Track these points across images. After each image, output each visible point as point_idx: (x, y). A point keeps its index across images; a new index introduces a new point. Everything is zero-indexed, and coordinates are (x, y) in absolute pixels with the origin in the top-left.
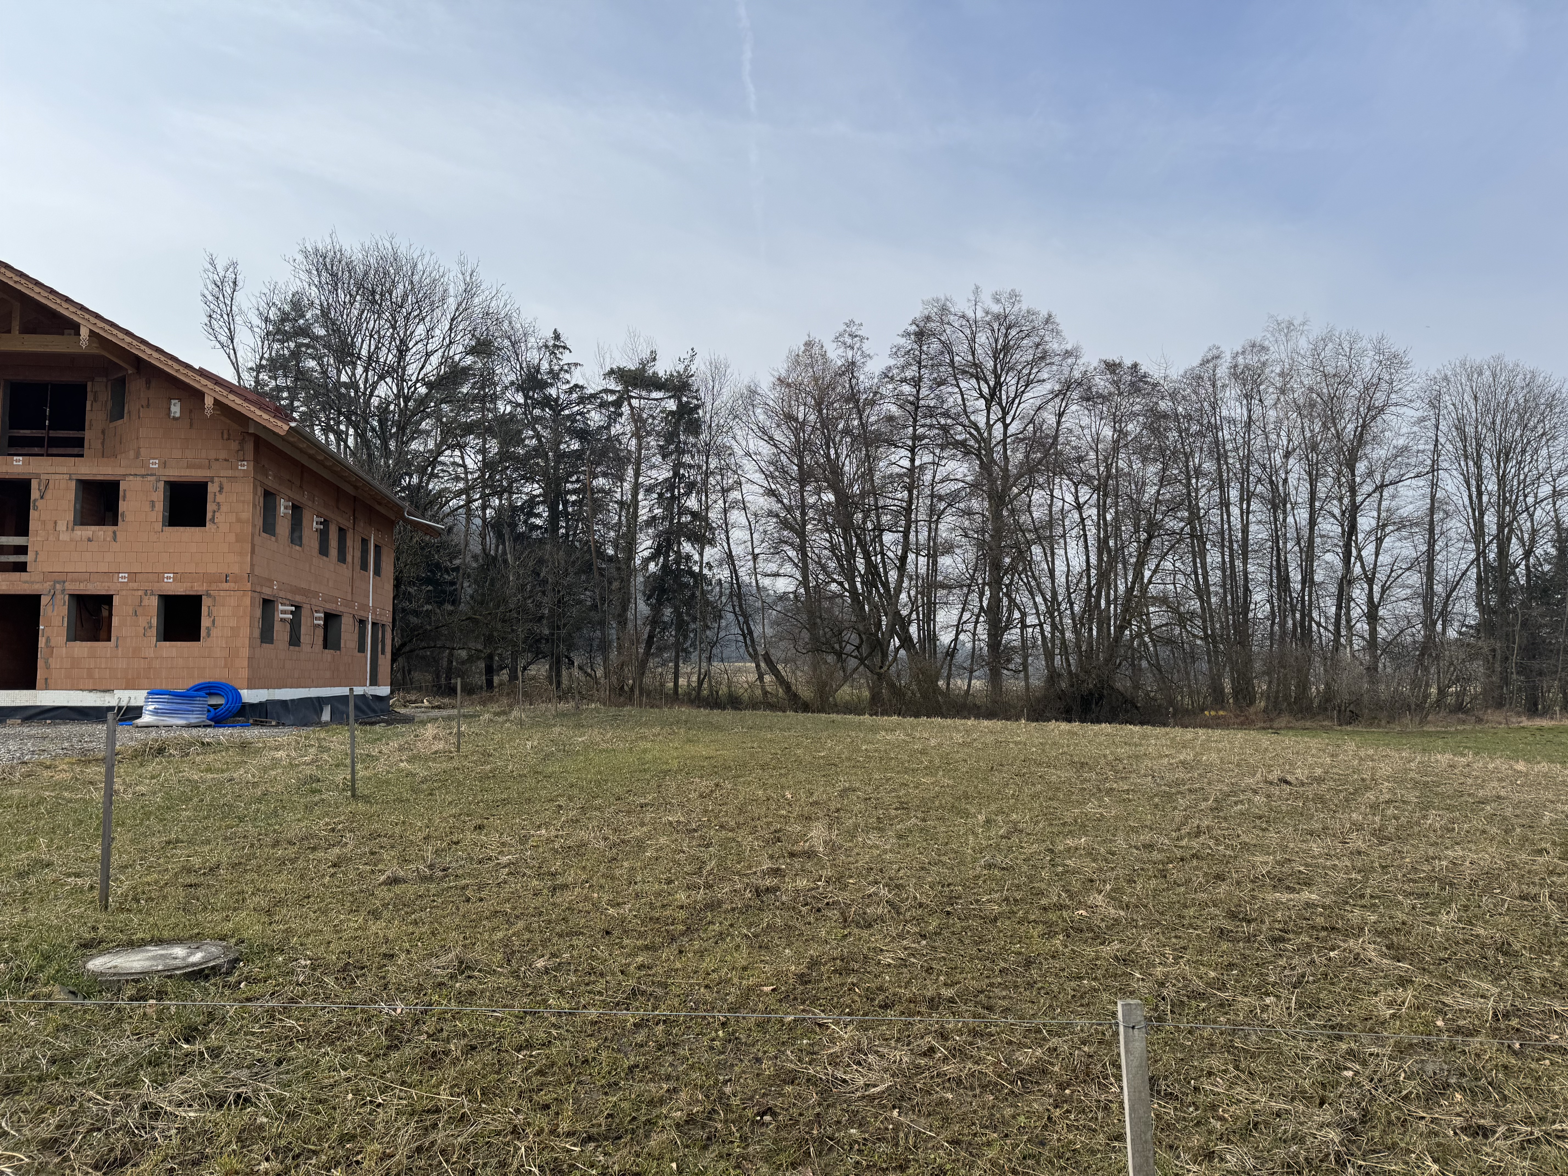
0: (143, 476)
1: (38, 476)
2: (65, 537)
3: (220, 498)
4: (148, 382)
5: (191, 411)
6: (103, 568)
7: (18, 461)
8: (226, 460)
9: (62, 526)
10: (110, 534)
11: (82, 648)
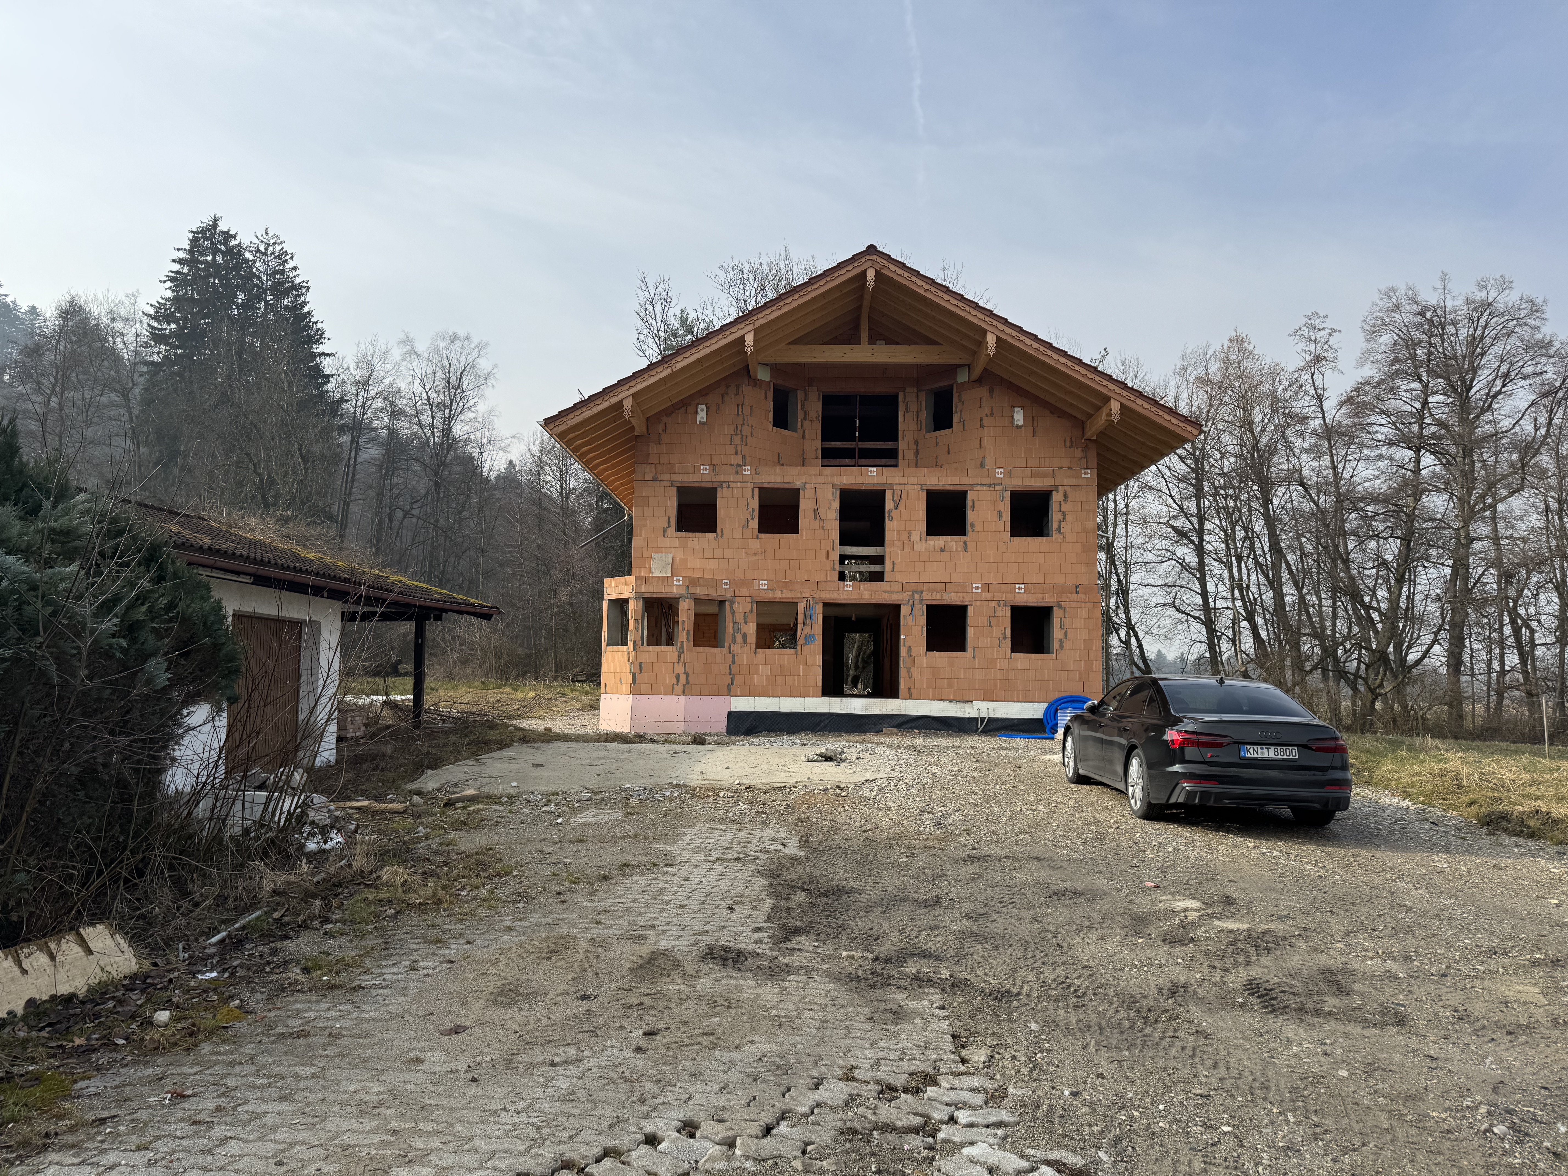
0: (990, 486)
1: (891, 487)
2: (918, 547)
3: (1065, 507)
4: (991, 391)
5: (1033, 419)
6: (956, 578)
7: (873, 472)
8: (1070, 468)
9: (915, 537)
10: (961, 544)
11: (940, 658)
